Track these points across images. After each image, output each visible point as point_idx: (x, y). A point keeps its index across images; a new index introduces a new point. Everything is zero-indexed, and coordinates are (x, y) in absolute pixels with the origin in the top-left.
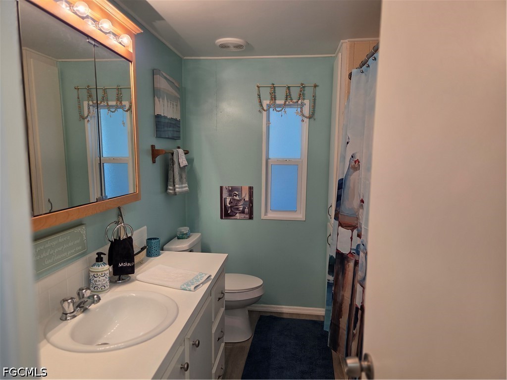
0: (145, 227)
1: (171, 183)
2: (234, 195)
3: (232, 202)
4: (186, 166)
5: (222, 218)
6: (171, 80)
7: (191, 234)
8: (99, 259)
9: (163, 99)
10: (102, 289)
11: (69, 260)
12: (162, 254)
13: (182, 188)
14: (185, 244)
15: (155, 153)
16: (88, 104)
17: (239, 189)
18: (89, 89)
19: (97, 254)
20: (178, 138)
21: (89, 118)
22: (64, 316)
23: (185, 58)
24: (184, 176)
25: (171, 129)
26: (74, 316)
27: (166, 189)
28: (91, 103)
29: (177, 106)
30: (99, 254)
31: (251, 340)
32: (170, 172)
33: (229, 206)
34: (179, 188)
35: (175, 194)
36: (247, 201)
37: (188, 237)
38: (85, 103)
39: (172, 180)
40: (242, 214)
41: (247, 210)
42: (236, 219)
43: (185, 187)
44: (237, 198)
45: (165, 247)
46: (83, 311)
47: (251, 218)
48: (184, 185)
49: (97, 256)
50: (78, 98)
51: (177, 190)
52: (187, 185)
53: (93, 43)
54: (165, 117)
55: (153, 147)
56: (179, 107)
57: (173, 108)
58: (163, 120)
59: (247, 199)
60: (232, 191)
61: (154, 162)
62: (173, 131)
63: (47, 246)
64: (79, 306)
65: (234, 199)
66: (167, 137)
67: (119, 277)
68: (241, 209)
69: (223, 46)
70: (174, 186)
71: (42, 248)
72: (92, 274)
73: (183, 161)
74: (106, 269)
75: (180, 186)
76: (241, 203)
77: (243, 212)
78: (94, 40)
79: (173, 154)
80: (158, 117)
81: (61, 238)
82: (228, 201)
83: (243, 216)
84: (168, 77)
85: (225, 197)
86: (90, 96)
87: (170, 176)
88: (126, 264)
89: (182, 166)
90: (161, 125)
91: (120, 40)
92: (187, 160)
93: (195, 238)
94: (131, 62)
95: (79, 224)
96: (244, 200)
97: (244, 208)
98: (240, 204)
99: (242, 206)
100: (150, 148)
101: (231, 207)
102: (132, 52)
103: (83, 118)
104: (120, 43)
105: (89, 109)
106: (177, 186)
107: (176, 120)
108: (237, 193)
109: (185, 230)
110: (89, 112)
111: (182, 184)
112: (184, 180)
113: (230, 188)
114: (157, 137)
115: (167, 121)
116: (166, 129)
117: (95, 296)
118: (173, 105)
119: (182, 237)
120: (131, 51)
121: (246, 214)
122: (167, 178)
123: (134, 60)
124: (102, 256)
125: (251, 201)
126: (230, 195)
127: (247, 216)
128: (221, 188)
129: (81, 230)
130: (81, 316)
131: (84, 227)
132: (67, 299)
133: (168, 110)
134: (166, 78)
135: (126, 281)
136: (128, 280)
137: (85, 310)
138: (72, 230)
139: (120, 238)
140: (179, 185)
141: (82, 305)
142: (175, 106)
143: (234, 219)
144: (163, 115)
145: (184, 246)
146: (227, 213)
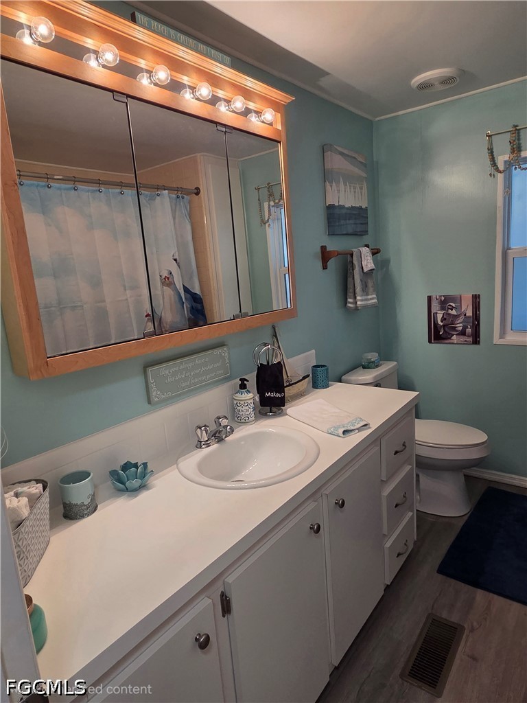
0: (314, 351)
1: (350, 294)
2: (449, 308)
3: (445, 319)
4: (373, 269)
5: (430, 341)
6: (350, 154)
7: (381, 362)
8: (243, 386)
9: (338, 183)
10: (245, 420)
11: (209, 384)
12: (332, 385)
13: (366, 300)
14: (369, 375)
15: (325, 256)
16: (269, 205)
17: (458, 299)
18: (270, 187)
19: (240, 380)
20: (365, 232)
21: (270, 222)
22: (199, 445)
23: (377, 119)
24: (370, 284)
25: (351, 221)
26: (208, 445)
27: (346, 302)
28: (272, 203)
29: (361, 188)
30: (243, 380)
31: (466, 518)
32: (350, 280)
33: (441, 324)
34: (362, 300)
35: (356, 309)
36: (469, 317)
37: (377, 366)
38: (266, 204)
39: (351, 290)
40: (462, 337)
41: (469, 330)
42: (453, 343)
43: (371, 299)
44: (454, 312)
45: (343, 377)
46: (218, 442)
47: (476, 341)
48: (370, 297)
49: (240, 382)
50: (259, 200)
51: (359, 303)
52: (375, 296)
53: (224, 129)
54: (341, 207)
55: (323, 248)
56: (365, 190)
57: (355, 192)
58: (337, 211)
59: (469, 313)
60: (445, 302)
61: (325, 267)
62: (355, 224)
63: (181, 367)
64: (214, 435)
65: (450, 314)
66: (344, 232)
67: (271, 409)
68: (460, 328)
69: (424, 86)
70: (355, 298)
71: (176, 369)
72: (235, 402)
73: (368, 263)
74: (250, 397)
75: (364, 298)
76: (461, 319)
77: (463, 333)
78: (225, 125)
79: (352, 255)
80: (330, 208)
81: (198, 359)
82: (440, 316)
83: (463, 339)
84: (346, 152)
85: (435, 311)
86: (270, 195)
87: (350, 286)
88: (273, 395)
89: (365, 270)
90: (335, 217)
91: (262, 117)
92: (375, 262)
93: (386, 367)
94: (280, 142)
95: (221, 345)
96: (465, 315)
97: (465, 328)
98: (458, 322)
99: (461, 325)
100: (319, 250)
101: (444, 326)
102: (280, 129)
103: (264, 222)
104: (263, 122)
105: (269, 210)
106: (358, 298)
107: (361, 208)
108: (454, 305)
109: (373, 356)
110: (270, 214)
111: (367, 295)
112: (371, 290)
113: (443, 298)
114: (329, 235)
115: (344, 211)
116: (342, 222)
117: (229, 427)
118: (355, 188)
119: (368, 366)
120: (280, 127)
121: (468, 336)
122: (346, 288)
123: (283, 138)
124: (245, 382)
125: (476, 317)
126: (442, 309)
127: (471, 339)
128: (429, 298)
129: (223, 351)
130: (214, 447)
131: (225, 349)
132: (201, 426)
133: (346, 197)
134: (341, 154)
135: (276, 415)
136: (279, 414)
137: (220, 440)
138: (211, 352)
139: (268, 363)
140: (361, 296)
141: (217, 435)
142: (358, 190)
143: (450, 343)
144: (337, 204)
145: (368, 377)
146: (437, 334)
